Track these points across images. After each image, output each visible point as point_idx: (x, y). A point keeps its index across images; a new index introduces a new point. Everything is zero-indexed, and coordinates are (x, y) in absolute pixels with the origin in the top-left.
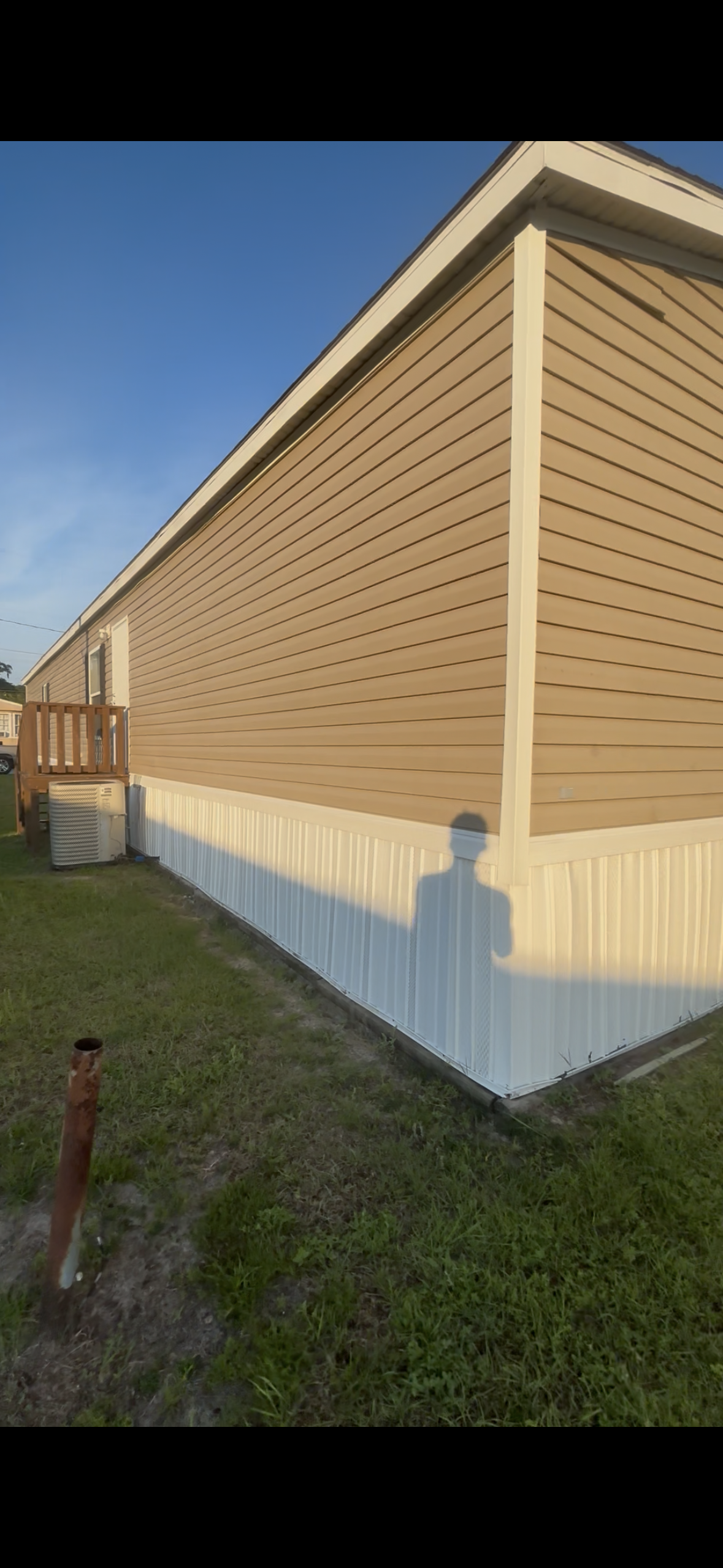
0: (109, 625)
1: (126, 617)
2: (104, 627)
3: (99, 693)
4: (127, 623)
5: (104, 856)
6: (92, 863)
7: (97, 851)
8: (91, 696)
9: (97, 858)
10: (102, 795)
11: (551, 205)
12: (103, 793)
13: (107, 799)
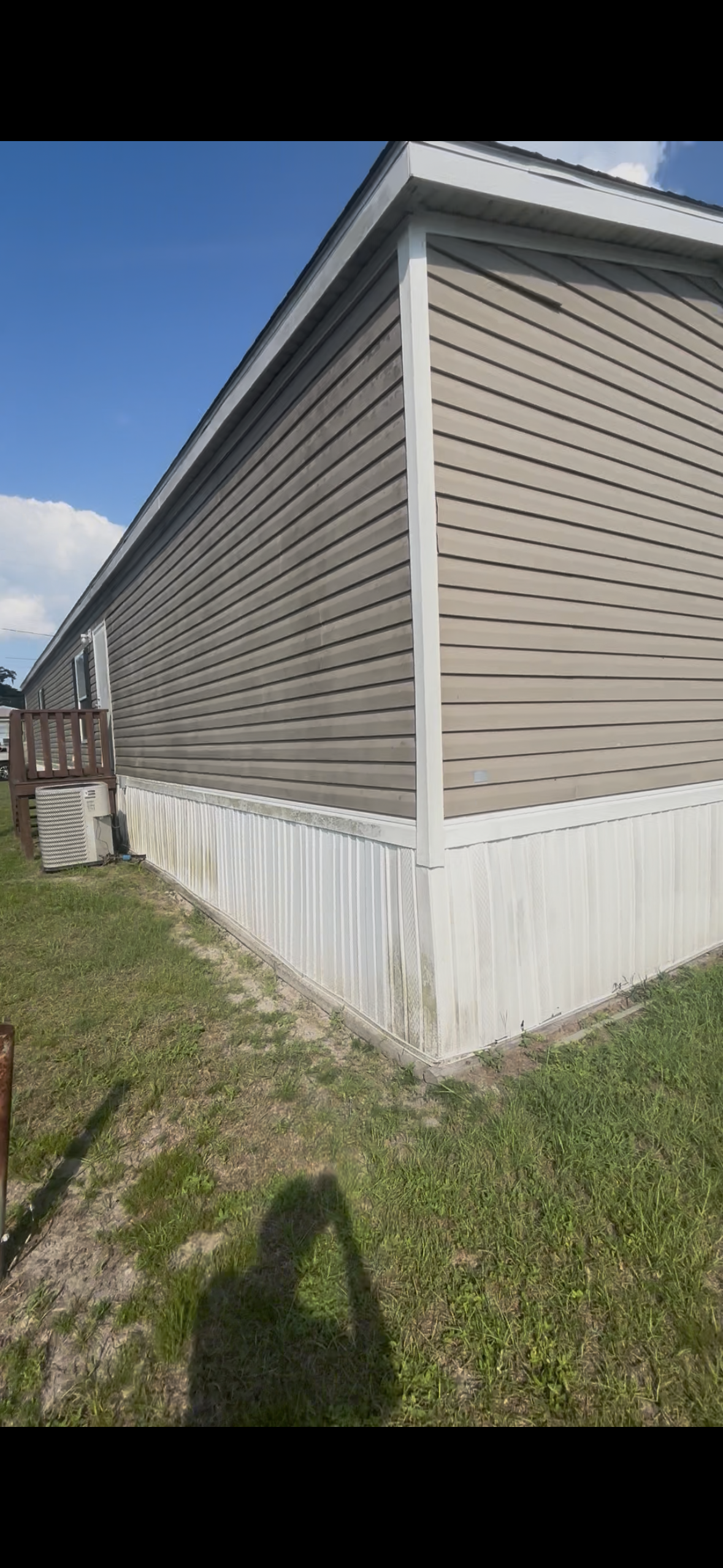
0: (89, 630)
1: (104, 622)
2: (85, 632)
3: (85, 697)
4: (105, 627)
5: (92, 857)
6: (81, 864)
7: (85, 853)
8: (79, 699)
9: (86, 859)
10: (86, 798)
11: (430, 209)
12: (87, 796)
13: (91, 802)
